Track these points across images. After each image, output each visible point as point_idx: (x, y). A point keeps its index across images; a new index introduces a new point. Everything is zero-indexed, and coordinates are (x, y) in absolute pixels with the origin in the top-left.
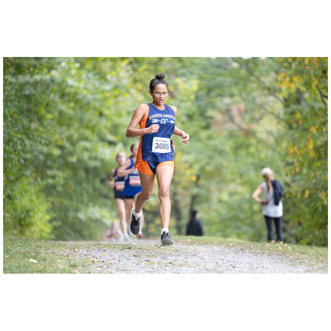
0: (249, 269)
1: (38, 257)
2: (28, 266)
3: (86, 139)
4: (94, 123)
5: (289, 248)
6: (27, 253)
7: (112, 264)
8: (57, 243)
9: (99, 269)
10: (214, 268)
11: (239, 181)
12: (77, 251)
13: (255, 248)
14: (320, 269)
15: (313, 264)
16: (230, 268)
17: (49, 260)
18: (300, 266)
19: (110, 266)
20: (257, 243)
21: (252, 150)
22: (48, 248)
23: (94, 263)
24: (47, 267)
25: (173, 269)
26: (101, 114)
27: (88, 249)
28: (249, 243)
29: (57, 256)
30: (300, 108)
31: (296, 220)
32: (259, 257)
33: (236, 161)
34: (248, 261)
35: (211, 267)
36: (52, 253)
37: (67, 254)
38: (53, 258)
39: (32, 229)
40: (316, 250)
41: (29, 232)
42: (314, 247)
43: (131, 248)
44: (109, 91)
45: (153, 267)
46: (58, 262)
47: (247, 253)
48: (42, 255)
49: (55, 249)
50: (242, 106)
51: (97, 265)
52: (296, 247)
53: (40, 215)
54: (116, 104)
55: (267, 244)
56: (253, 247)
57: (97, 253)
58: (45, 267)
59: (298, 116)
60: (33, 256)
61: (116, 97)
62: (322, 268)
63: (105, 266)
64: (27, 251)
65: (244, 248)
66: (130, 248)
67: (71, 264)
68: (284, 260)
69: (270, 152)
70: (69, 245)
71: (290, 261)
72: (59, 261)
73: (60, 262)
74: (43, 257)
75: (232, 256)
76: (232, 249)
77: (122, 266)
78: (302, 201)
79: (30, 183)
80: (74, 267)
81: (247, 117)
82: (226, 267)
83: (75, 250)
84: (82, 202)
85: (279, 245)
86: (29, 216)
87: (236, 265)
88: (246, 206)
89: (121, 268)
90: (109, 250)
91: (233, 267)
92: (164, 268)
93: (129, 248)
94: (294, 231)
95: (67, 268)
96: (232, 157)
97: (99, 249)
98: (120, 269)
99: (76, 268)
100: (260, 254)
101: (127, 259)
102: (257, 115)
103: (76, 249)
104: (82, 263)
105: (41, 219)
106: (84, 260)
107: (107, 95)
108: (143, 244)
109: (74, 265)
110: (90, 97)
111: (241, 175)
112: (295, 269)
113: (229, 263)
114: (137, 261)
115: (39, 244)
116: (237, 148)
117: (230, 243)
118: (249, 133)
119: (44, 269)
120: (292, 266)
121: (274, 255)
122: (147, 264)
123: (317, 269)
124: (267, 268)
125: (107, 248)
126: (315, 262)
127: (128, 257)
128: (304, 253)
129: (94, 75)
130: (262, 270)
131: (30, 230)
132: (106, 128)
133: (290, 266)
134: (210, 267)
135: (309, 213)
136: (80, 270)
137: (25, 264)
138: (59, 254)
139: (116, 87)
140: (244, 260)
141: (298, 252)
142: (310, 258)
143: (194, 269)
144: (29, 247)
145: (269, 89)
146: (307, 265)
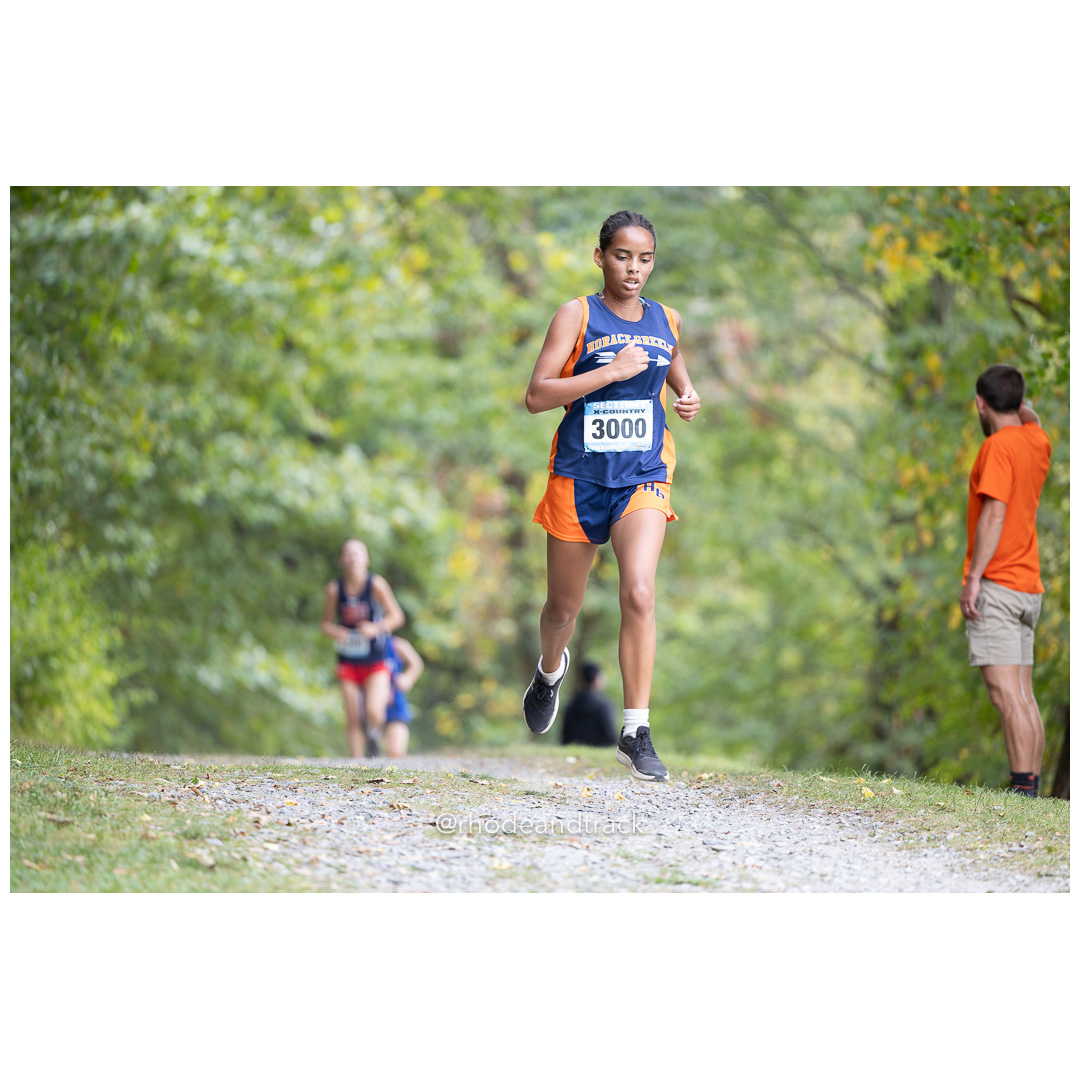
0: (765, 857)
1: (78, 805)
2: (45, 833)
3: (238, 429)
4: (265, 372)
5: (896, 791)
6: (41, 791)
7: (318, 831)
8: (138, 762)
9: (274, 847)
10: (651, 853)
11: (735, 570)
12: (205, 790)
13: (786, 789)
14: (995, 863)
15: (972, 845)
16: (703, 852)
17: (113, 816)
18: (930, 852)
19: (311, 837)
20: (790, 774)
21: (780, 470)
22: (111, 776)
23: (258, 828)
24: (107, 837)
25: (515, 853)
26: (289, 346)
27: (238, 781)
28: (765, 773)
29: (139, 803)
30: (941, 335)
31: (920, 701)
32: (798, 818)
33: (726, 505)
34: (761, 833)
35: (641, 847)
36: (123, 791)
37: (173, 796)
38: (127, 810)
39: (59, 713)
40: (985, 802)
41: (46, 725)
42: (979, 790)
43: (382, 780)
44: (314, 270)
45: (452, 845)
46: (141, 821)
47: (759, 807)
48: (92, 798)
49: (132, 779)
50: (751, 326)
51: (270, 833)
52: (919, 788)
53: (84, 667)
54: (339, 313)
55: (825, 779)
56: (779, 785)
57: (269, 796)
58: (100, 836)
59: (933, 361)
60: (62, 801)
61: (340, 289)
62: (1002, 860)
63: (294, 840)
64: (42, 786)
65: (748, 789)
66: (378, 781)
67: (185, 828)
68: (880, 831)
69: (838, 479)
70: (179, 767)
71: (898, 834)
72: (147, 817)
73: (148, 822)
74: (93, 805)
75: (709, 814)
76: (710, 790)
77: (349, 840)
78: (940, 640)
79: (52, 565)
80: (194, 841)
81: (767, 364)
82: (689, 851)
83: (198, 786)
84: (222, 630)
85: (863, 780)
86: (49, 672)
87: (723, 844)
88: (759, 654)
89: (348, 845)
90: (308, 788)
91: (714, 849)
92: (487, 849)
93: (373, 782)
94: (910, 738)
95: (173, 841)
96: (717, 492)
97: (276, 783)
98: (343, 849)
99: (201, 844)
100: (801, 810)
101: (368, 817)
102: (799, 356)
103: (201, 783)
104: (221, 828)
105: (88, 681)
106: (228, 816)
107: (312, 281)
108: (420, 770)
109: (193, 833)
110: (254, 289)
111: (743, 553)
112: (915, 862)
113: (701, 838)
114: (398, 825)
115: (79, 761)
116: (731, 463)
117: (702, 772)
118: (770, 416)
119: (95, 844)
120: (904, 852)
121: (848, 814)
122: (431, 836)
123: (985, 861)
124: (823, 856)
125: (302, 781)
126: (979, 837)
127: (370, 811)
128: (943, 808)
129: (270, 217)
130: (807, 862)
131: (52, 716)
132: (305, 390)
133: (900, 850)
134: (639, 847)
135: (963, 679)
136: (214, 849)
137: (33, 827)
138: (146, 795)
139: (341, 258)
140: (747, 829)
141: (926, 807)
142: (963, 825)
143: (585, 853)
144: (49, 772)
145: (838, 273)
146: (953, 849)
